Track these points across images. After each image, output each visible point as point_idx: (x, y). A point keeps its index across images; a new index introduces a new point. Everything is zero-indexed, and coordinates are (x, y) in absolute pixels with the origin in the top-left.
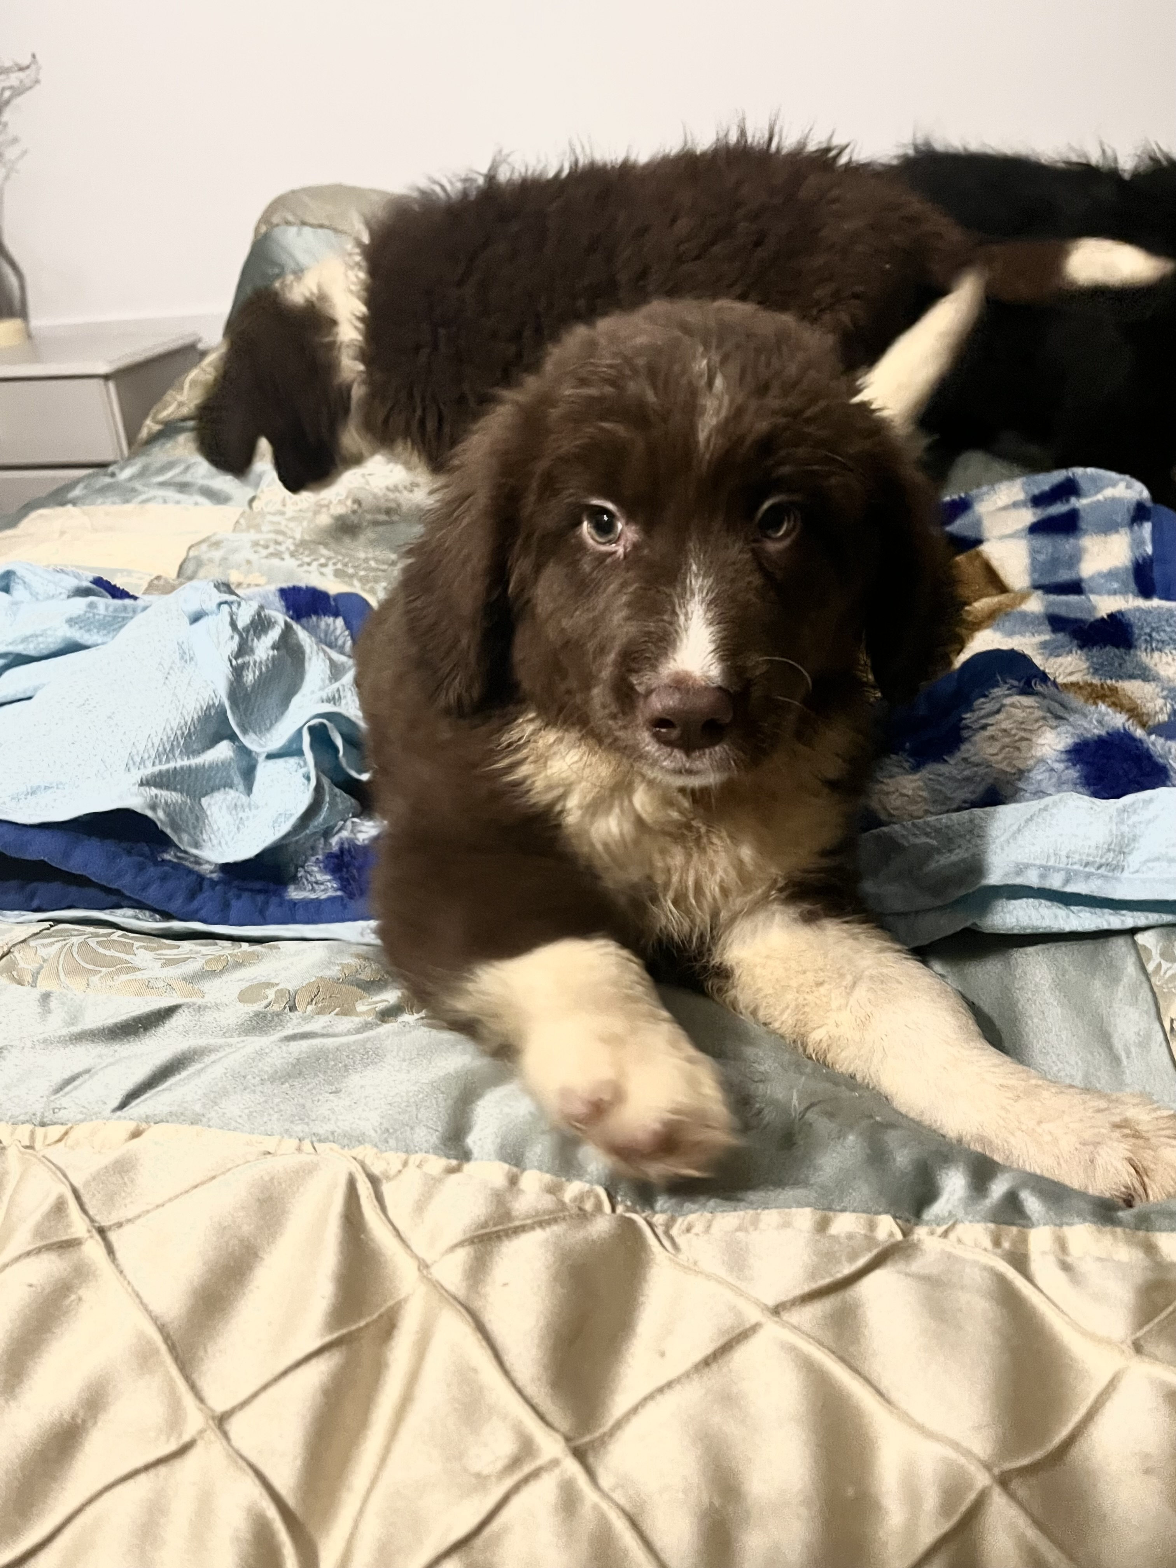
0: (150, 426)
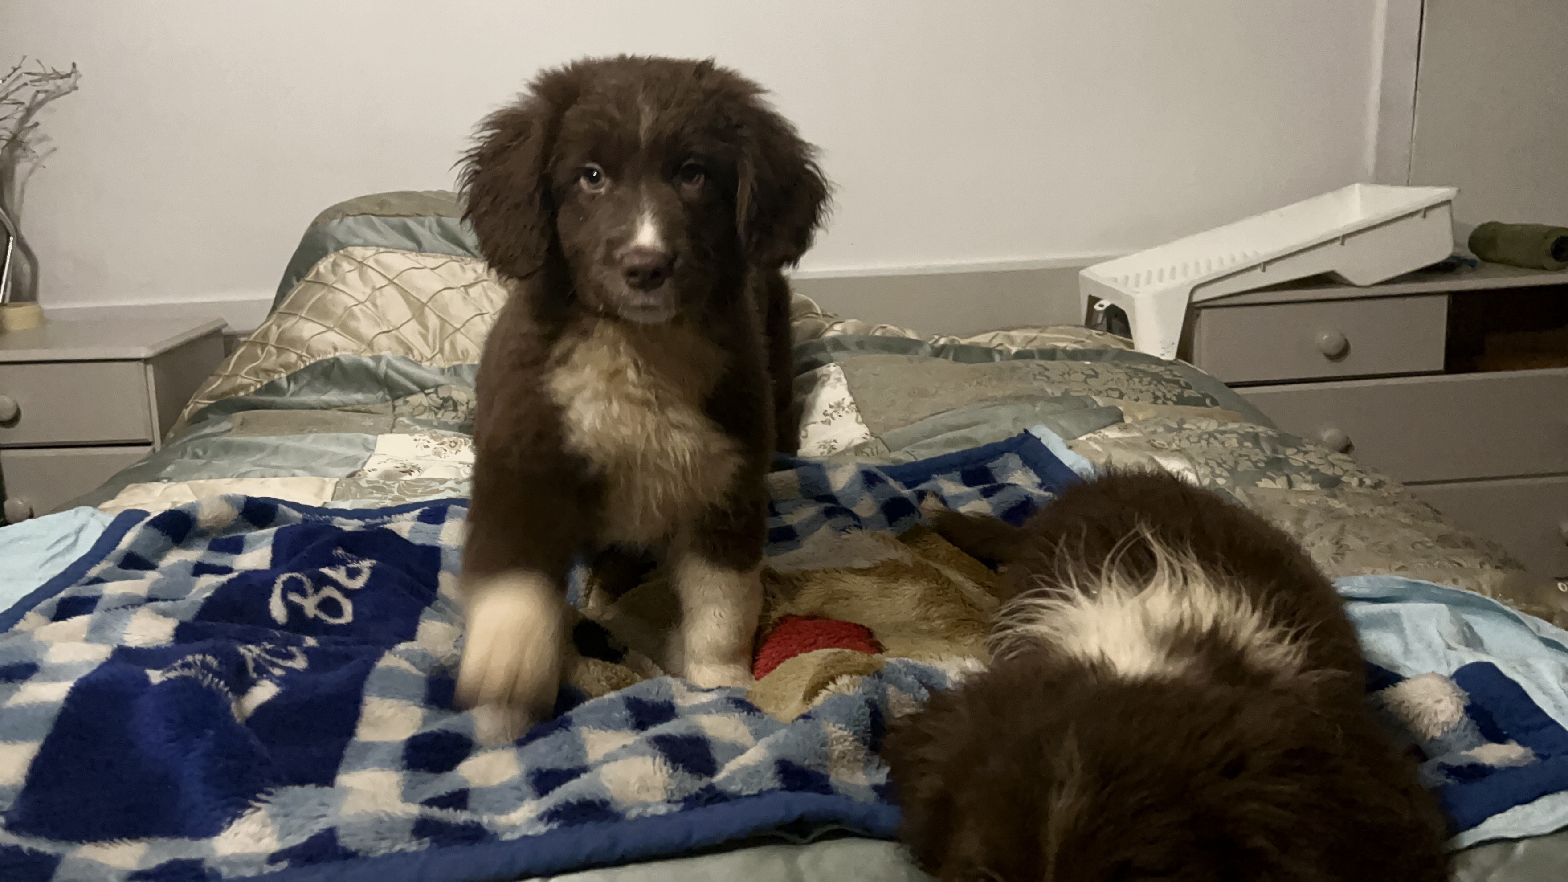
0: (198, 403)
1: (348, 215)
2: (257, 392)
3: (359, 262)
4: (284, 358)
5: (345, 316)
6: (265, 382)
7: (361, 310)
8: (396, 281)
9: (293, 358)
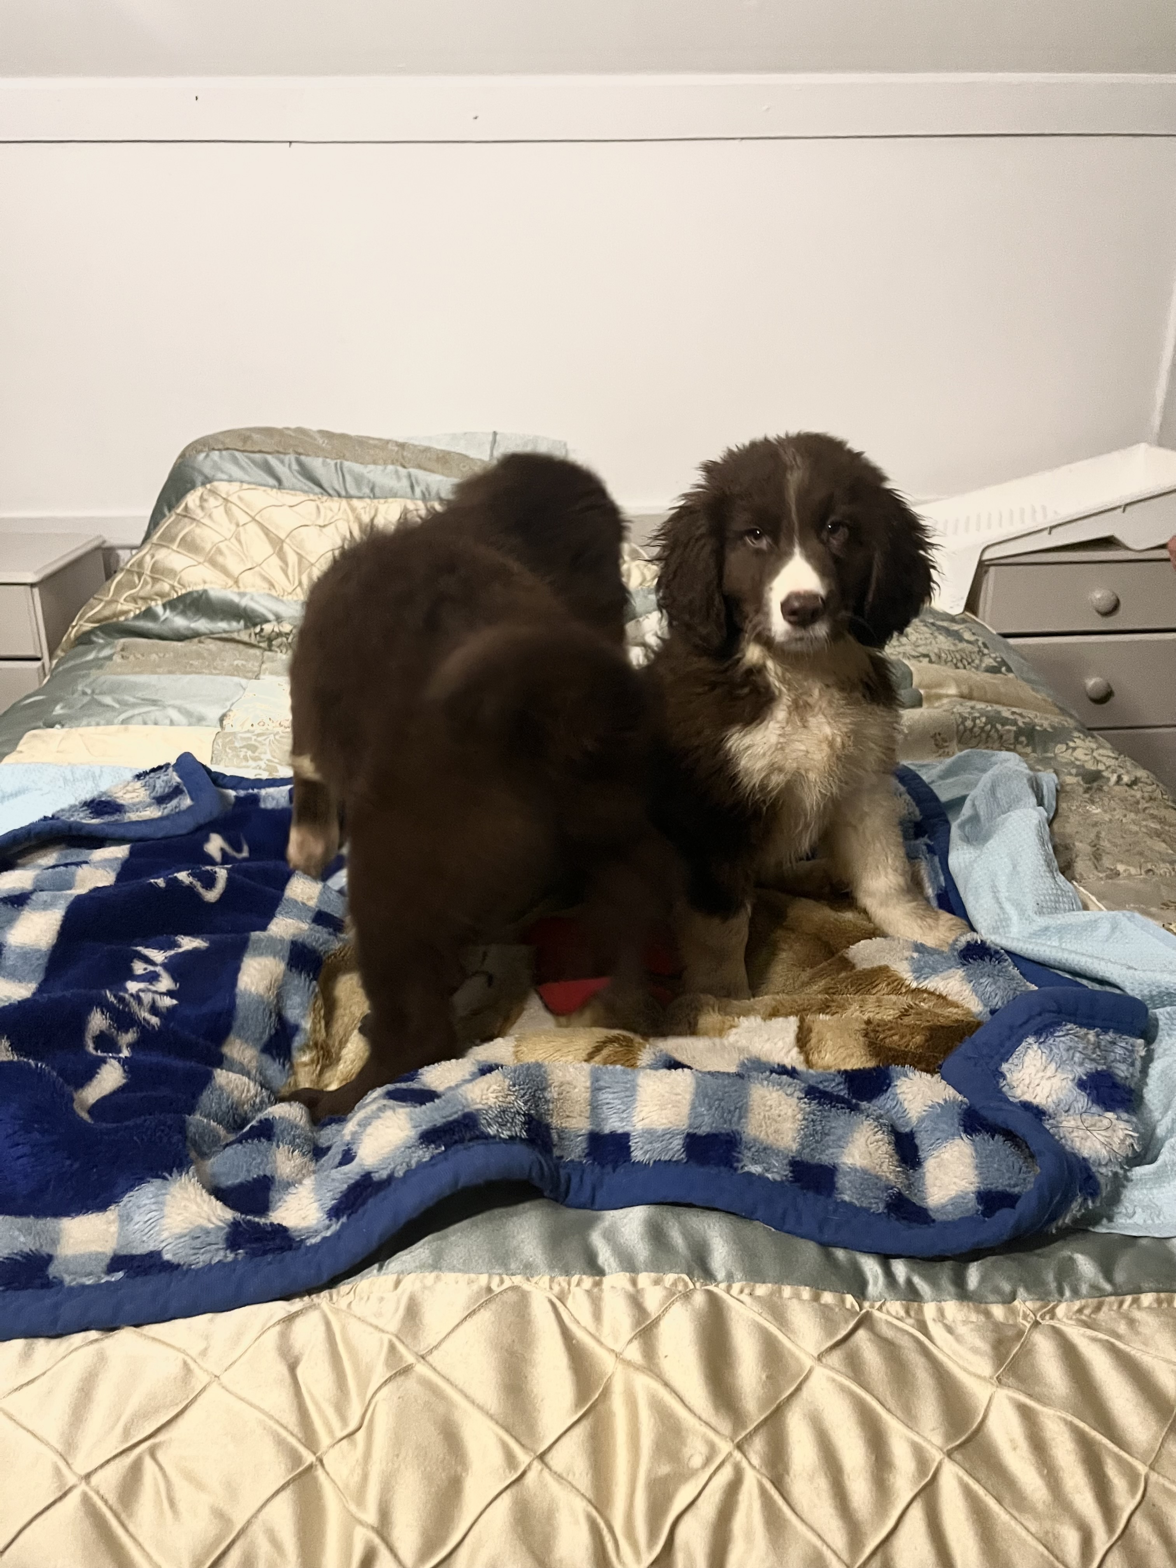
0: (81, 625)
1: (214, 449)
2: (137, 617)
3: (224, 499)
4: (158, 587)
5: (212, 552)
6: (143, 609)
7: (227, 546)
8: (257, 518)
9: (166, 587)
